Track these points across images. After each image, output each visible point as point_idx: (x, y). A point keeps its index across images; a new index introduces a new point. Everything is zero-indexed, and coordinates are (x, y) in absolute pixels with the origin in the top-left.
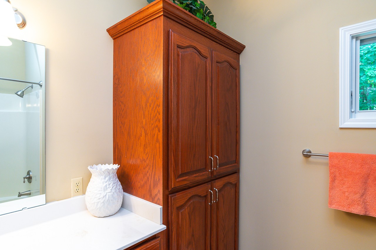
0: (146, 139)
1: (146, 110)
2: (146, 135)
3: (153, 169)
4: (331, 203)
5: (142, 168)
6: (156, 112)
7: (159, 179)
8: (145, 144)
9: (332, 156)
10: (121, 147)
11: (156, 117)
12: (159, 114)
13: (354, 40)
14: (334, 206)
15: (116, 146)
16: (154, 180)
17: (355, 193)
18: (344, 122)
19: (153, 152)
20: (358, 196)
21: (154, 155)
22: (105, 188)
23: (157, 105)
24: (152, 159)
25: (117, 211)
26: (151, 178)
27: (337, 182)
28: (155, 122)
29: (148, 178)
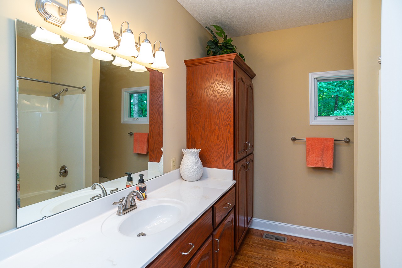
0: (219, 132)
1: (220, 114)
2: (219, 129)
3: (225, 149)
4: (308, 164)
5: (216, 150)
6: (228, 116)
7: (231, 155)
8: (219, 135)
9: (308, 139)
10: (195, 137)
11: (228, 119)
12: (231, 117)
13: (315, 79)
14: (309, 165)
15: (189, 137)
16: (226, 155)
17: (319, 157)
18: (312, 122)
19: (226, 139)
20: (320, 158)
21: (226, 141)
22: (197, 163)
23: (229, 112)
24: (225, 143)
25: (199, 178)
26: (224, 155)
27: (310, 152)
28: (227, 122)
29: (221, 155)
